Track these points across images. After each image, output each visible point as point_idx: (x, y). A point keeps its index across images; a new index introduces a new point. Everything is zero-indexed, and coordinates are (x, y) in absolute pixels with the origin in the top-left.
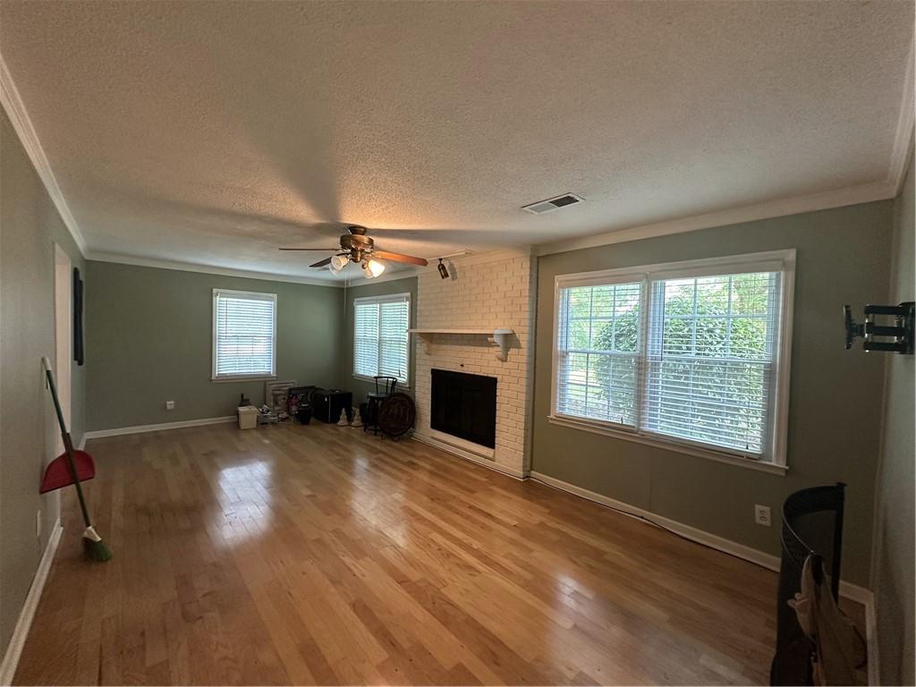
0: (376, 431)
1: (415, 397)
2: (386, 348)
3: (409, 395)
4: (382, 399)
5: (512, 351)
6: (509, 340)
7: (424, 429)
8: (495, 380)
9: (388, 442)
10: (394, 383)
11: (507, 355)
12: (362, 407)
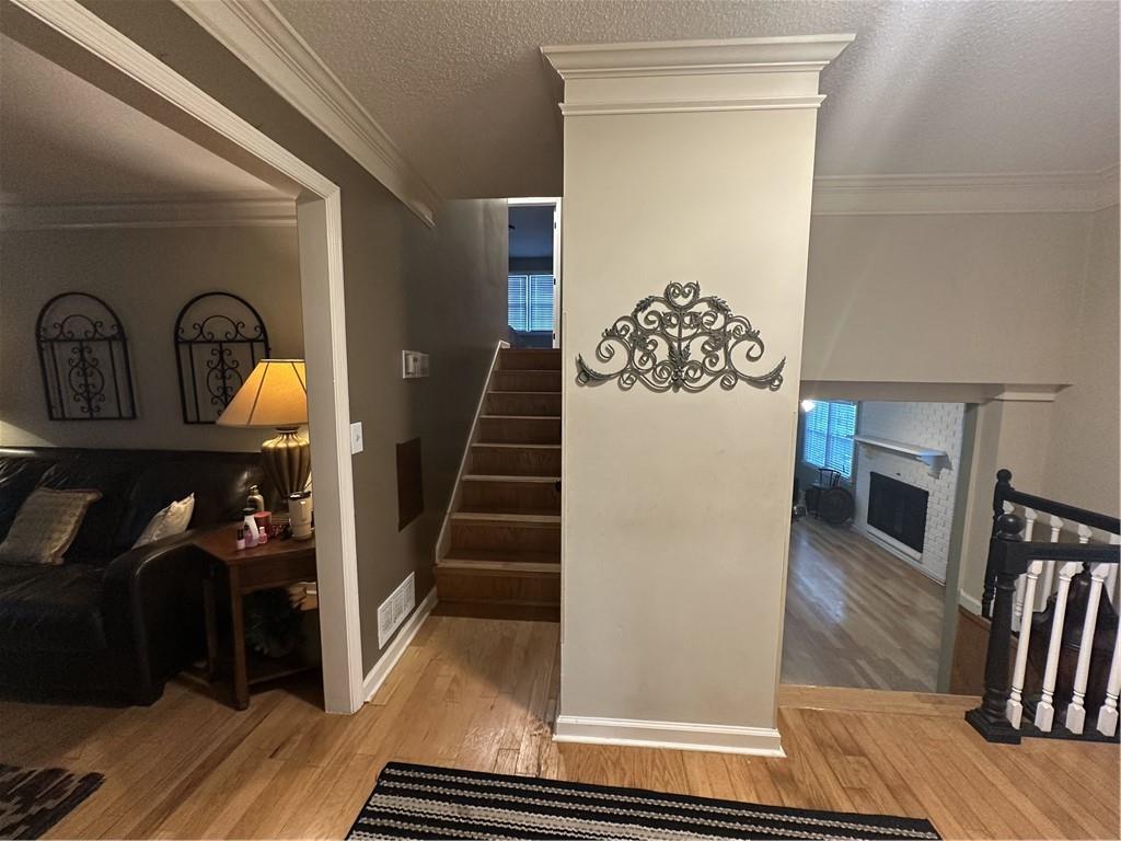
0: (817, 515)
1: (855, 492)
2: (834, 444)
3: (850, 490)
4: (825, 489)
5: (944, 470)
6: (941, 462)
7: (862, 522)
8: (927, 493)
9: (827, 527)
10: (838, 476)
11: (939, 474)
12: (808, 491)
